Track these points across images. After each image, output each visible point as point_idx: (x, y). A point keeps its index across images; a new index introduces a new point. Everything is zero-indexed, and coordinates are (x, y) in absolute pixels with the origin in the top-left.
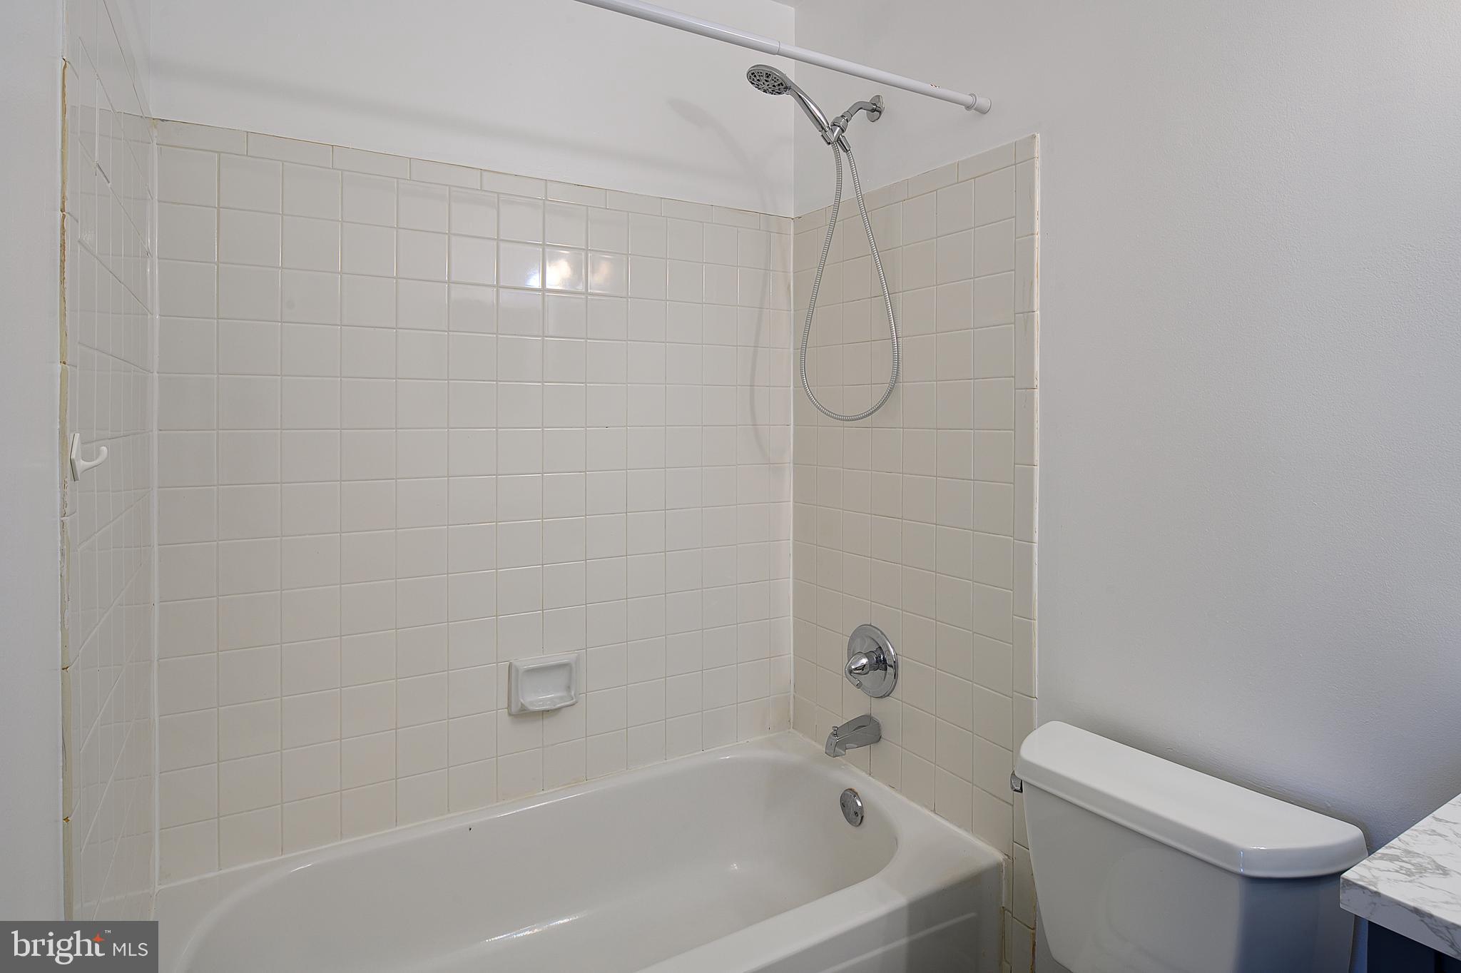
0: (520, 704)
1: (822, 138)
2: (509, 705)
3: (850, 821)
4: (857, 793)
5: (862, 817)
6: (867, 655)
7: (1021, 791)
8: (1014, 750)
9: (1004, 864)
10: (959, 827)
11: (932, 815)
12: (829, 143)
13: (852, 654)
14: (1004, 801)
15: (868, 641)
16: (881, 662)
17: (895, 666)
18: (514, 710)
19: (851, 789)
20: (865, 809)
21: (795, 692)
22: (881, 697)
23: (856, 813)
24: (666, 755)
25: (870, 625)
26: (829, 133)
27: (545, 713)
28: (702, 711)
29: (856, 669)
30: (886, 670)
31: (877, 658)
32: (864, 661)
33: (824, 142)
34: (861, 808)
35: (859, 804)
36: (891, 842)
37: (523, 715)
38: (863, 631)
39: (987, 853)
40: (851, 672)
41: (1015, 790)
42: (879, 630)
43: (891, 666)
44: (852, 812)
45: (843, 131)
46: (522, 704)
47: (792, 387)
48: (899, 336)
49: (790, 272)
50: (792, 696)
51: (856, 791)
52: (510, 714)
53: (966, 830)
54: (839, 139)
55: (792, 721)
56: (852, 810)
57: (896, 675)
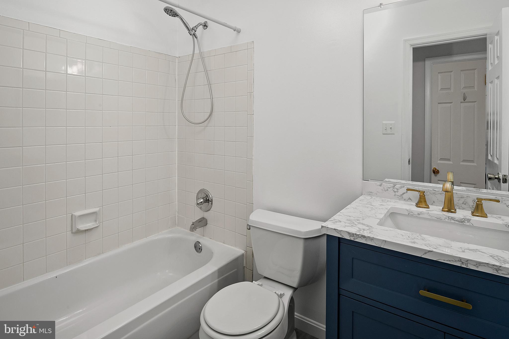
0: (77, 229)
1: (188, 33)
2: (71, 230)
3: (197, 251)
4: (200, 242)
5: (201, 250)
6: (203, 198)
7: (250, 229)
8: (247, 219)
9: (244, 254)
10: (232, 246)
11: (223, 244)
12: (191, 35)
13: (198, 199)
14: (244, 235)
15: (203, 194)
16: (207, 200)
17: (212, 201)
18: (74, 231)
19: (198, 242)
20: (202, 247)
21: (178, 214)
22: (207, 211)
23: (200, 249)
24: (133, 240)
25: (204, 189)
26: (191, 31)
27: (86, 231)
28: (146, 224)
29: (199, 203)
30: (209, 202)
31: (206, 199)
32: (202, 200)
33: (189, 34)
34: (201, 247)
35: (201, 246)
36: (211, 254)
37: (79, 232)
38: (201, 191)
39: (239, 251)
40: (198, 204)
41: (248, 229)
42: (206, 190)
43: (210, 201)
44: (198, 249)
45: (195, 32)
46: (77, 228)
47: (177, 113)
48: (213, 97)
49: (176, 75)
50: (177, 216)
51: (199, 242)
52: (72, 233)
53: (234, 246)
54: (194, 34)
55: (177, 224)
56: (198, 248)
57: (212, 204)
